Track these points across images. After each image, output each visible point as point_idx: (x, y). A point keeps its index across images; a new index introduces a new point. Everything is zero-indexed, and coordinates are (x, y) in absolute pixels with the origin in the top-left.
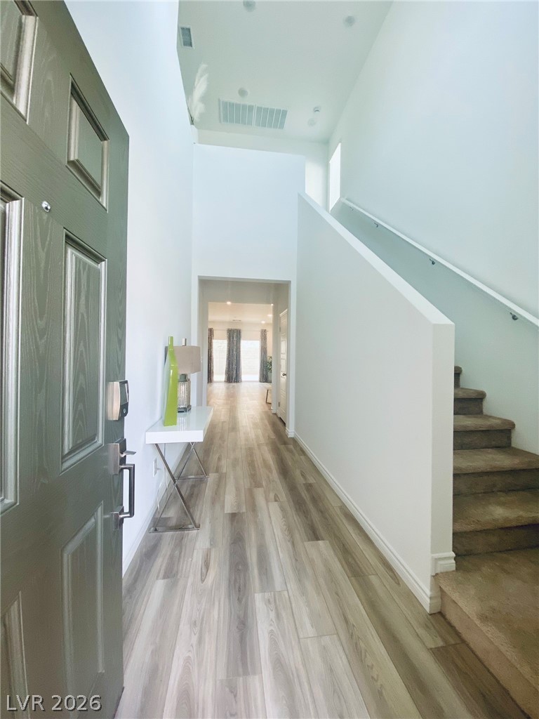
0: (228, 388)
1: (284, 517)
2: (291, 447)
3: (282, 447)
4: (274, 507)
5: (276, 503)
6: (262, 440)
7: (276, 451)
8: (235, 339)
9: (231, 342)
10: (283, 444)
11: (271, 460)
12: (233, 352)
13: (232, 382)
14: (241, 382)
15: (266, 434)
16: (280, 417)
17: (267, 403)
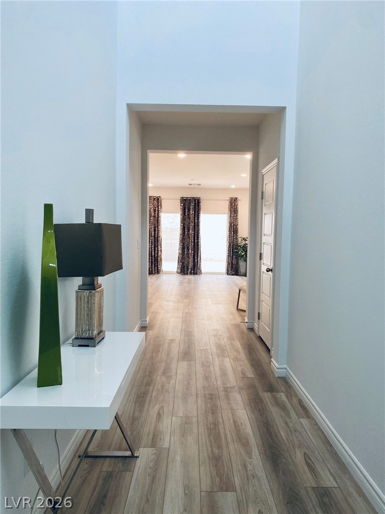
0: (181, 283)
2: (283, 396)
3: (266, 396)
6: (233, 380)
7: (257, 405)
8: (192, 212)
9: (186, 217)
10: (267, 391)
11: (248, 424)
12: (189, 231)
13: (187, 274)
14: (201, 273)
15: (239, 369)
16: (260, 337)
17: (238, 309)
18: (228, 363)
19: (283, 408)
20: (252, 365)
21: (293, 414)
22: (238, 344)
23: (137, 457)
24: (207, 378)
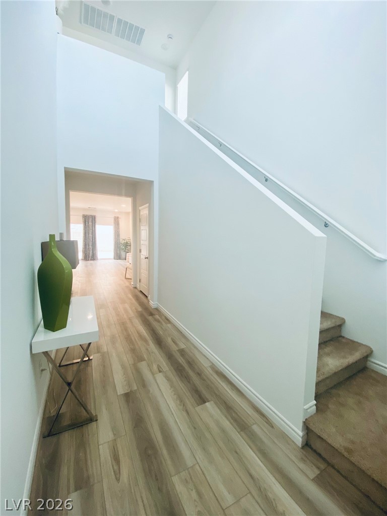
1: (171, 387)
2: (157, 317)
3: (150, 318)
4: (160, 378)
5: (161, 374)
6: (132, 314)
8: (90, 223)
9: (87, 226)
10: (150, 316)
11: (144, 332)
12: (89, 235)
13: (89, 260)
14: (97, 259)
15: (134, 308)
16: (141, 291)
17: (126, 278)
18: (127, 306)
19: (158, 321)
20: (140, 305)
21: (164, 323)
22: (130, 296)
23: (91, 359)
24: (118, 315)
